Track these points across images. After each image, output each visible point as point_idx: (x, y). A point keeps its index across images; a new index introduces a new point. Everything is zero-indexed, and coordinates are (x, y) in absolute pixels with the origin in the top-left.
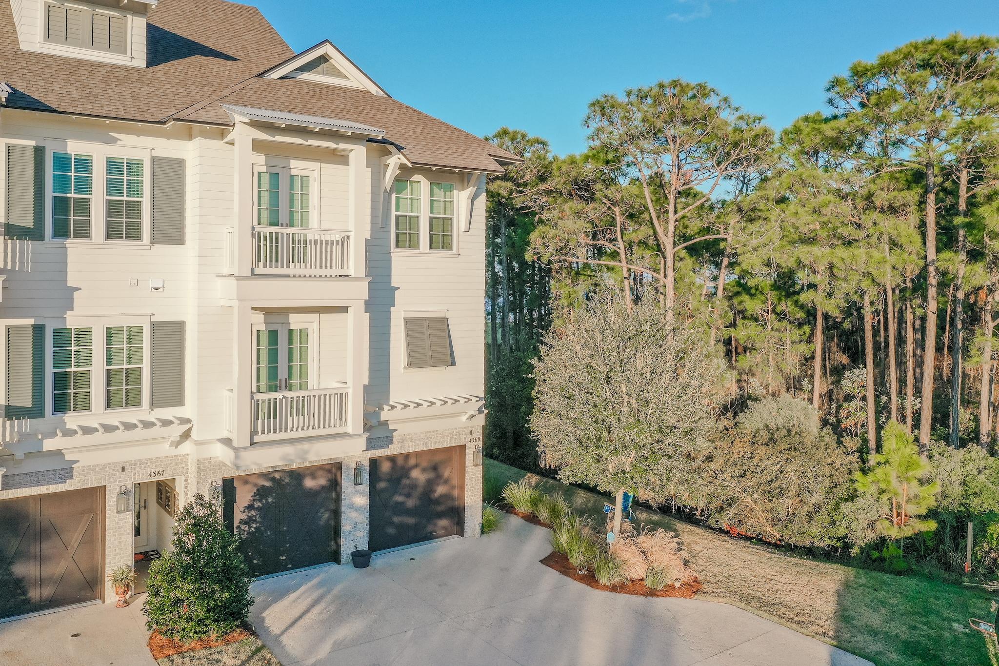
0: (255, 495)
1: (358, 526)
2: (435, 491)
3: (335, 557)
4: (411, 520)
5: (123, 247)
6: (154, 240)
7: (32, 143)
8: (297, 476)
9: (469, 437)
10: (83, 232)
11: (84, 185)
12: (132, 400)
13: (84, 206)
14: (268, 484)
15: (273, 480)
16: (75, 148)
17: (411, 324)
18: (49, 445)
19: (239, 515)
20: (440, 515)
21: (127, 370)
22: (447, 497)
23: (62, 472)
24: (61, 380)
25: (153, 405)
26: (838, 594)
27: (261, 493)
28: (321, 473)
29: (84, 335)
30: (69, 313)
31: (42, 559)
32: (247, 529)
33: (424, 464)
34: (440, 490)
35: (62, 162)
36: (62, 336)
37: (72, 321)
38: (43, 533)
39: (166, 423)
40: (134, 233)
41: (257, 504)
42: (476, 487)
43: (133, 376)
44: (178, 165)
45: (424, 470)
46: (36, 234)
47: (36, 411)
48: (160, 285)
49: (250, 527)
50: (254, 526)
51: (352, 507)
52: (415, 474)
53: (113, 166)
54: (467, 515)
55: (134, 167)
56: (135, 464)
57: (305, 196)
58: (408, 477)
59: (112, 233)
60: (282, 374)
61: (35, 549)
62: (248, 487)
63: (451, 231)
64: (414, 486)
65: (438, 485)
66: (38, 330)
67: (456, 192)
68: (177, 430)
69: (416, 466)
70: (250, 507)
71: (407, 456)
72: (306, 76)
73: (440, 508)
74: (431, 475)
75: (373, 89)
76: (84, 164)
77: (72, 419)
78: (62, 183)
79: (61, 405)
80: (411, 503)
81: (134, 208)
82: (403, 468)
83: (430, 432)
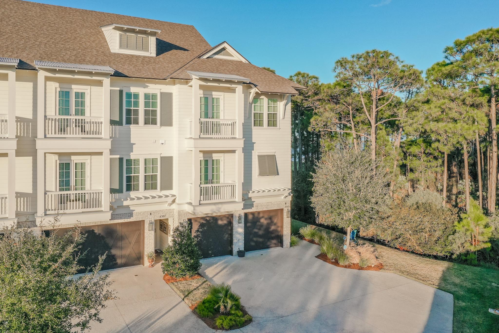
0: (199, 226)
1: (240, 240)
2: (270, 228)
3: (231, 253)
4: (261, 240)
5: (150, 127)
6: (162, 125)
7: (119, 89)
8: (215, 219)
9: (285, 205)
10: (136, 122)
11: (136, 104)
12: (154, 187)
13: (136, 112)
14: (204, 222)
15: (206, 220)
16: (133, 90)
17: (261, 157)
18: (125, 203)
19: (193, 234)
20: (273, 238)
21: (152, 175)
22: (276, 231)
23: (129, 214)
24: (129, 179)
25: (161, 189)
26: (443, 271)
27: (202, 225)
28: (224, 218)
29: (137, 161)
30: (131, 153)
31: (121, 248)
32: (196, 239)
33: (266, 216)
34: (273, 228)
35: (129, 95)
36: (129, 162)
37: (133, 156)
38: (122, 238)
39: (167, 196)
40: (154, 122)
41: (200, 230)
42: (288, 227)
43: (154, 178)
44: (170, 95)
45: (266, 219)
46: (120, 123)
47: (120, 191)
48: (163, 142)
49: (198, 239)
50: (199, 238)
51: (237, 232)
52: (262, 220)
53: (147, 96)
54: (284, 238)
55: (154, 96)
56: (155, 212)
57: (218, 106)
58: (260, 222)
59: (146, 122)
60: (210, 177)
61: (119, 244)
62: (197, 223)
63: (276, 119)
64: (262, 226)
65: (272, 226)
66: (121, 160)
67: (278, 102)
68: (170, 200)
69: (263, 217)
70: (198, 231)
71: (259, 213)
72: (217, 57)
73: (273, 235)
74: (269, 221)
75: (244, 61)
76: (136, 96)
77: (133, 194)
78: (129, 103)
79: (129, 188)
80: (261, 232)
81: (154, 112)
82: (257, 218)
83: (268, 203)
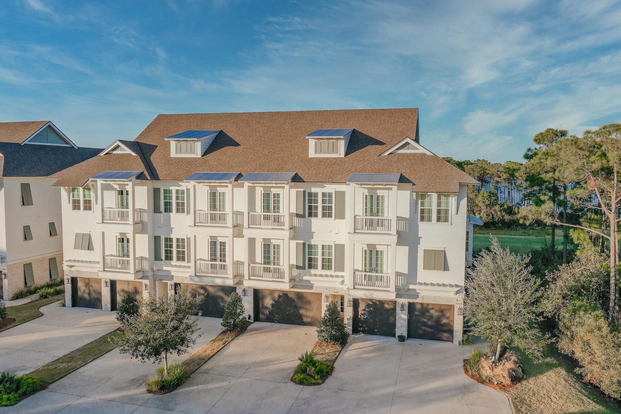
0: (366, 306)
1: (403, 326)
2: (442, 321)
3: (394, 335)
5: (327, 220)
6: (336, 218)
7: (303, 190)
8: (382, 303)
9: (456, 302)
10: (316, 215)
11: (316, 201)
12: (329, 268)
13: (316, 207)
14: (371, 303)
15: (373, 302)
16: (314, 190)
18: (305, 278)
19: (360, 312)
21: (328, 258)
22: (448, 324)
23: (310, 287)
24: (310, 260)
25: (335, 271)
27: (368, 306)
28: (390, 303)
29: (316, 246)
30: (312, 240)
31: (307, 310)
32: (363, 317)
33: (437, 308)
34: (444, 321)
35: (310, 194)
36: (310, 246)
37: (313, 242)
38: (309, 303)
39: (337, 276)
40: (330, 216)
41: (367, 309)
42: (460, 324)
43: (330, 260)
44: (343, 193)
45: (437, 311)
46: (303, 216)
47: (303, 268)
48: (338, 233)
50: (366, 316)
51: (401, 318)
52: (432, 312)
53: (324, 194)
54: (455, 334)
55: (330, 195)
56: (330, 288)
57: (383, 204)
58: (429, 312)
59: (324, 215)
60: (374, 266)
61: (305, 306)
62: (364, 303)
63: (448, 214)
64: (431, 317)
65: (444, 319)
66: (304, 244)
68: (341, 279)
69: (432, 309)
70: (364, 310)
71: (428, 304)
72: (400, 151)
73: (445, 328)
74: (440, 314)
75: (428, 153)
76: (316, 195)
77: (313, 271)
78: (310, 201)
79: (310, 267)
80: (430, 323)
81: (330, 208)
82: (426, 308)
